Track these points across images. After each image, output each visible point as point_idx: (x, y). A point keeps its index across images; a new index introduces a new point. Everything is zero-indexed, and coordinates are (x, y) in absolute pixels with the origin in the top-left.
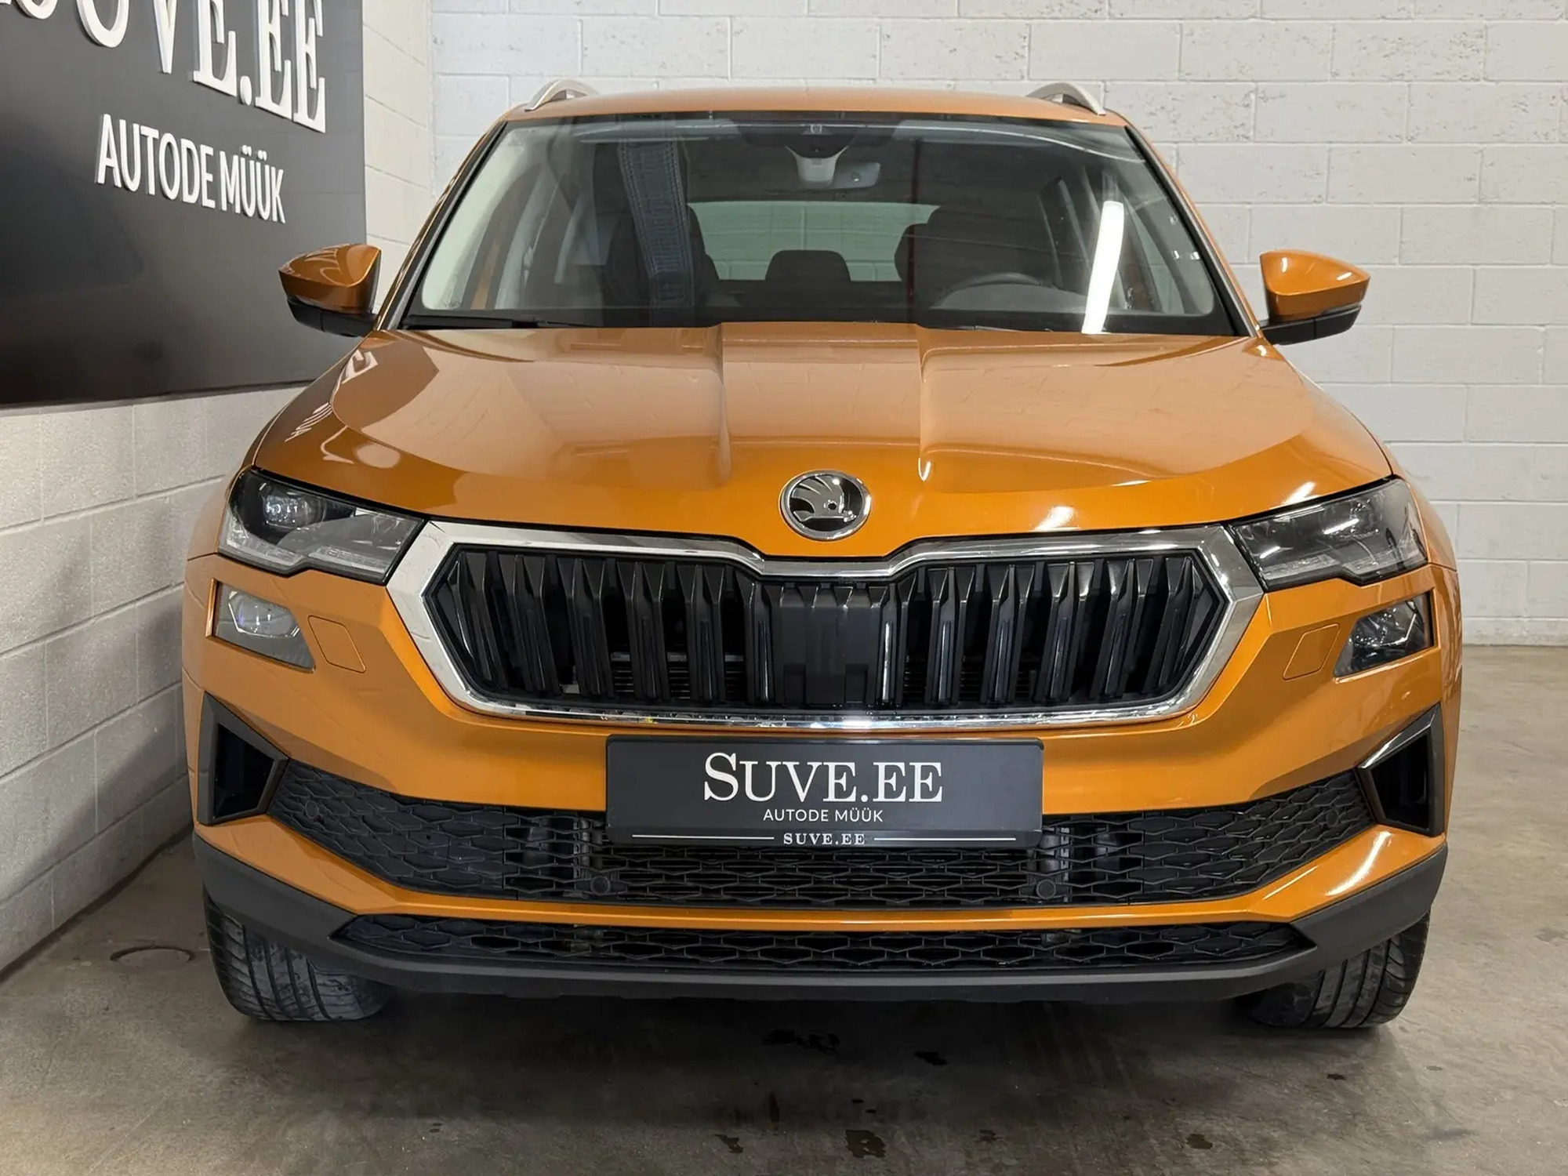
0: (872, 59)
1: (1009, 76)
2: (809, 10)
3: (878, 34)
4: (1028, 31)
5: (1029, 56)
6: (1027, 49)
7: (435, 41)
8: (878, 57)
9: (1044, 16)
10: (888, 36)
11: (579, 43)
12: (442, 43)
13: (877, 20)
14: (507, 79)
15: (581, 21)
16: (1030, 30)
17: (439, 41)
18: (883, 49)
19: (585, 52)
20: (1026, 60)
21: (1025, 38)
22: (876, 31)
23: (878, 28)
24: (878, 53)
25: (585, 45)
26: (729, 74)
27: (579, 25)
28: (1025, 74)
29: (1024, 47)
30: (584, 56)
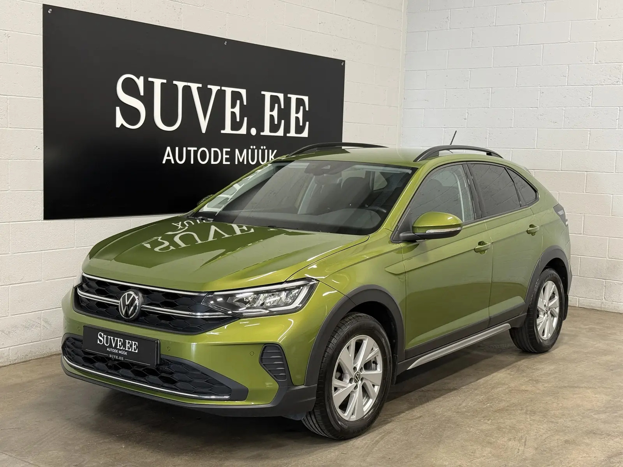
0: (537, 100)
1: (584, 106)
2: (517, 85)
3: (539, 92)
4: (592, 89)
5: (592, 98)
6: (591, 96)
7: (404, 99)
8: (539, 100)
9: (598, 84)
10: (543, 93)
11: (445, 98)
12: (406, 99)
13: (540, 87)
14: (424, 110)
15: (446, 91)
16: (593, 89)
17: (405, 99)
18: (541, 97)
19: (447, 101)
20: (591, 100)
21: (591, 92)
22: (539, 91)
23: (539, 90)
24: (539, 98)
25: (447, 99)
26: (490, 107)
27: (445, 92)
28: (591, 105)
29: (590, 95)
30: (446, 102)
